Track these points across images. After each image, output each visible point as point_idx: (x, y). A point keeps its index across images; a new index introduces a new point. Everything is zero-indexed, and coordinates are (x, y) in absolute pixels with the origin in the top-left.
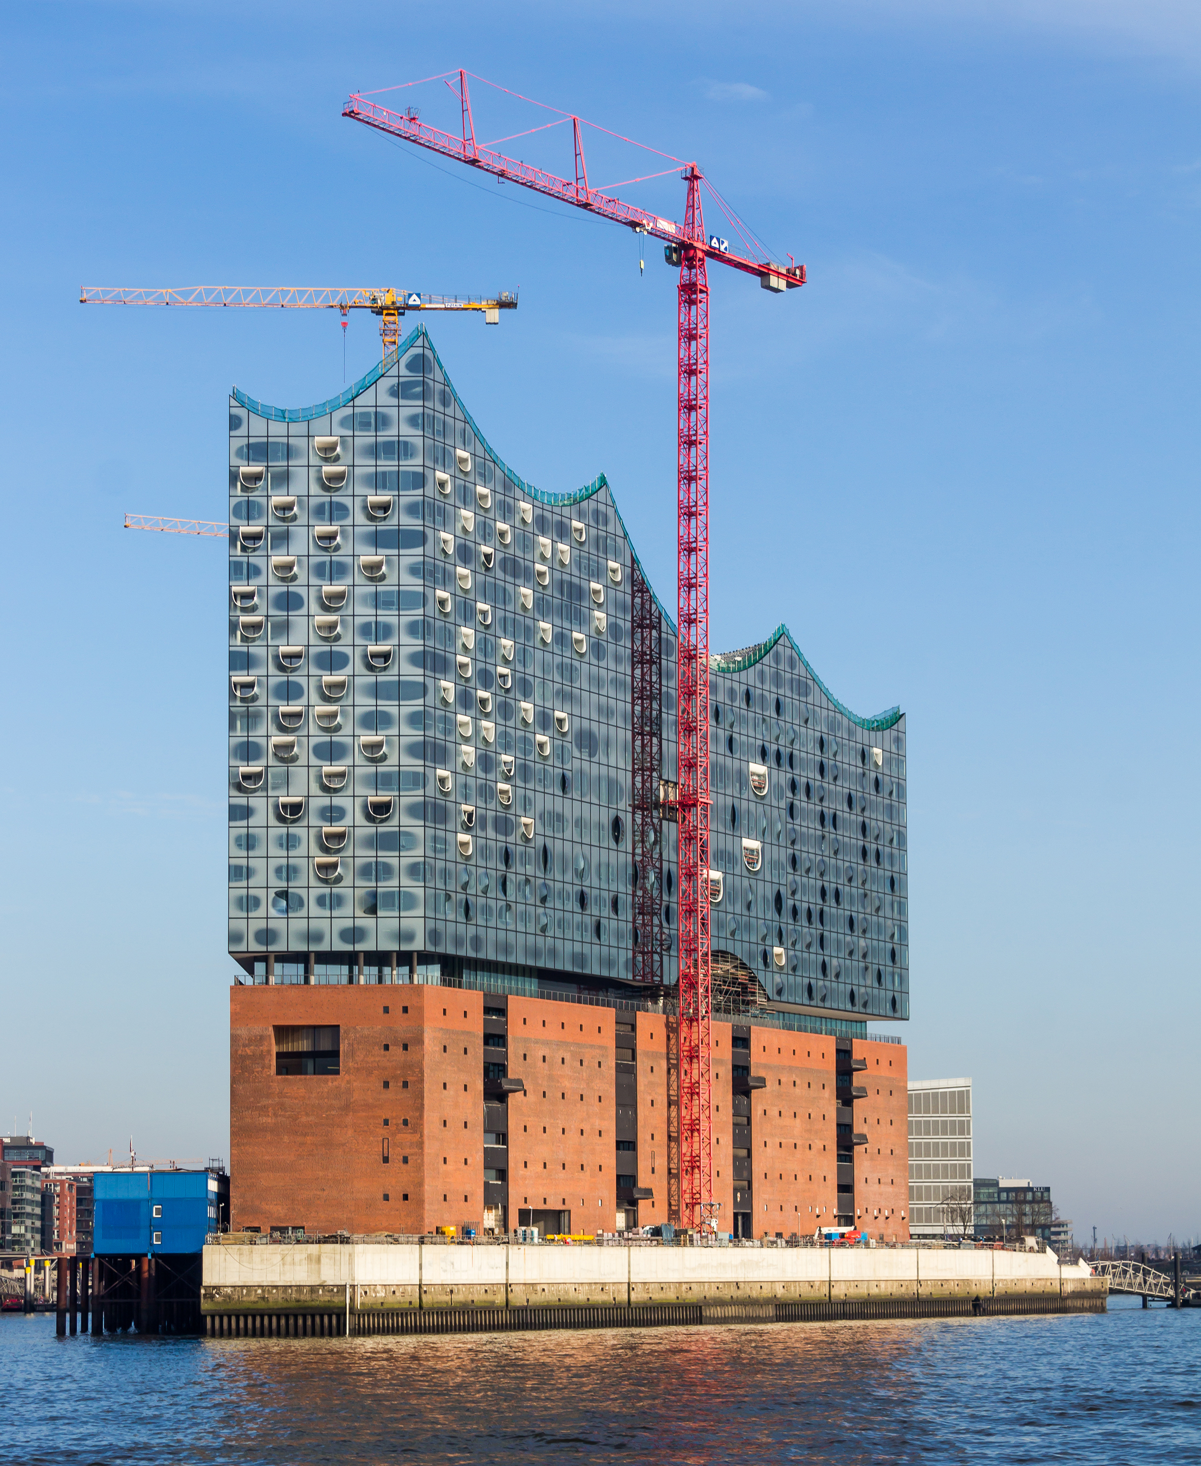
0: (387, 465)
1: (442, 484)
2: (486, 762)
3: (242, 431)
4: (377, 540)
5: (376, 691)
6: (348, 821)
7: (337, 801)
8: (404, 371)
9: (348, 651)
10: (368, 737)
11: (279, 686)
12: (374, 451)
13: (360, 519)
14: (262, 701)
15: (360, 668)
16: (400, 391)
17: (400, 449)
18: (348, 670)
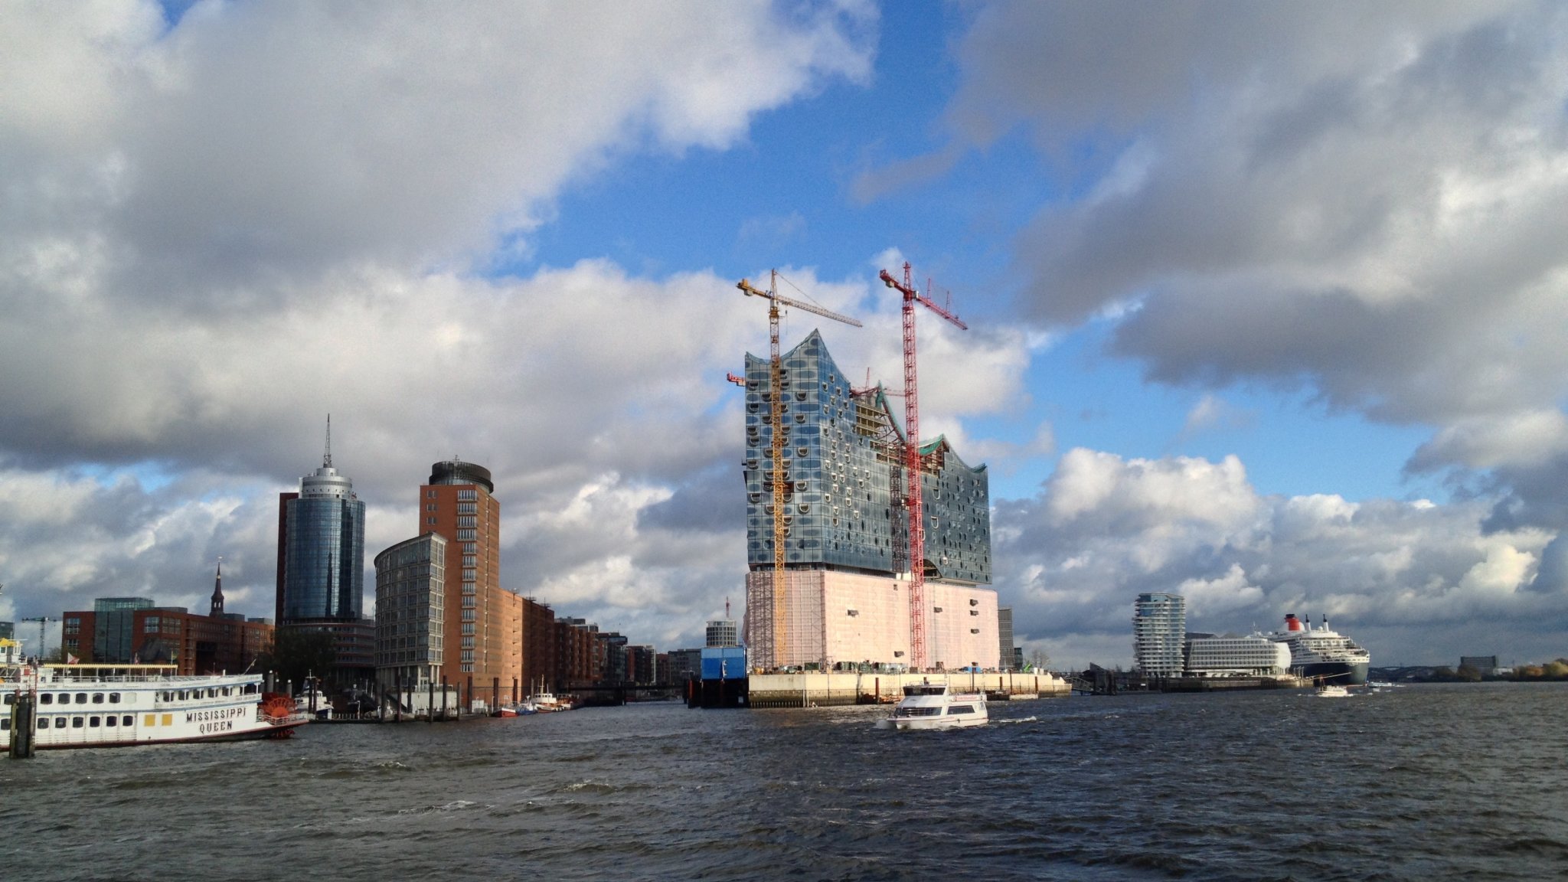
0: (805, 380)
1: (825, 386)
2: (842, 490)
3: (750, 368)
4: (801, 408)
5: (802, 464)
6: (792, 514)
7: (789, 506)
8: (810, 345)
9: (791, 449)
10: (800, 481)
11: (765, 463)
12: (800, 375)
13: (794, 400)
14: (759, 469)
15: (796, 456)
16: (808, 352)
17: (809, 374)
18: (791, 457)
